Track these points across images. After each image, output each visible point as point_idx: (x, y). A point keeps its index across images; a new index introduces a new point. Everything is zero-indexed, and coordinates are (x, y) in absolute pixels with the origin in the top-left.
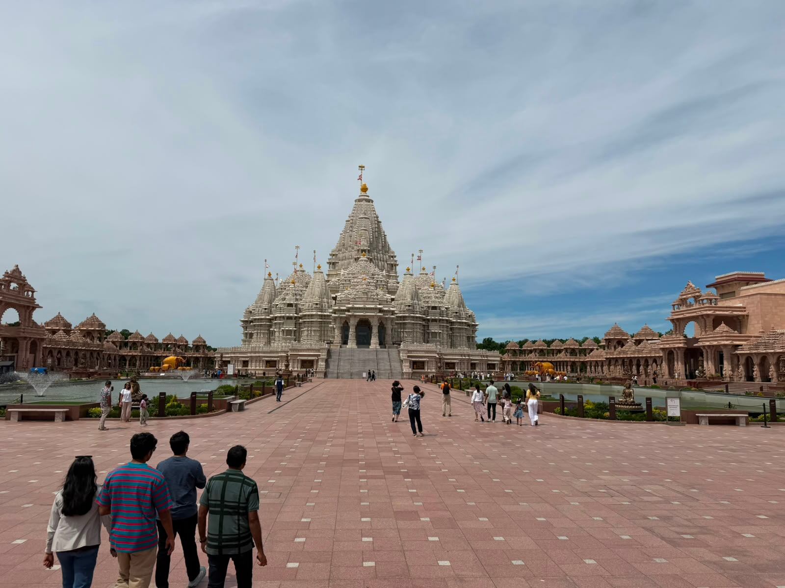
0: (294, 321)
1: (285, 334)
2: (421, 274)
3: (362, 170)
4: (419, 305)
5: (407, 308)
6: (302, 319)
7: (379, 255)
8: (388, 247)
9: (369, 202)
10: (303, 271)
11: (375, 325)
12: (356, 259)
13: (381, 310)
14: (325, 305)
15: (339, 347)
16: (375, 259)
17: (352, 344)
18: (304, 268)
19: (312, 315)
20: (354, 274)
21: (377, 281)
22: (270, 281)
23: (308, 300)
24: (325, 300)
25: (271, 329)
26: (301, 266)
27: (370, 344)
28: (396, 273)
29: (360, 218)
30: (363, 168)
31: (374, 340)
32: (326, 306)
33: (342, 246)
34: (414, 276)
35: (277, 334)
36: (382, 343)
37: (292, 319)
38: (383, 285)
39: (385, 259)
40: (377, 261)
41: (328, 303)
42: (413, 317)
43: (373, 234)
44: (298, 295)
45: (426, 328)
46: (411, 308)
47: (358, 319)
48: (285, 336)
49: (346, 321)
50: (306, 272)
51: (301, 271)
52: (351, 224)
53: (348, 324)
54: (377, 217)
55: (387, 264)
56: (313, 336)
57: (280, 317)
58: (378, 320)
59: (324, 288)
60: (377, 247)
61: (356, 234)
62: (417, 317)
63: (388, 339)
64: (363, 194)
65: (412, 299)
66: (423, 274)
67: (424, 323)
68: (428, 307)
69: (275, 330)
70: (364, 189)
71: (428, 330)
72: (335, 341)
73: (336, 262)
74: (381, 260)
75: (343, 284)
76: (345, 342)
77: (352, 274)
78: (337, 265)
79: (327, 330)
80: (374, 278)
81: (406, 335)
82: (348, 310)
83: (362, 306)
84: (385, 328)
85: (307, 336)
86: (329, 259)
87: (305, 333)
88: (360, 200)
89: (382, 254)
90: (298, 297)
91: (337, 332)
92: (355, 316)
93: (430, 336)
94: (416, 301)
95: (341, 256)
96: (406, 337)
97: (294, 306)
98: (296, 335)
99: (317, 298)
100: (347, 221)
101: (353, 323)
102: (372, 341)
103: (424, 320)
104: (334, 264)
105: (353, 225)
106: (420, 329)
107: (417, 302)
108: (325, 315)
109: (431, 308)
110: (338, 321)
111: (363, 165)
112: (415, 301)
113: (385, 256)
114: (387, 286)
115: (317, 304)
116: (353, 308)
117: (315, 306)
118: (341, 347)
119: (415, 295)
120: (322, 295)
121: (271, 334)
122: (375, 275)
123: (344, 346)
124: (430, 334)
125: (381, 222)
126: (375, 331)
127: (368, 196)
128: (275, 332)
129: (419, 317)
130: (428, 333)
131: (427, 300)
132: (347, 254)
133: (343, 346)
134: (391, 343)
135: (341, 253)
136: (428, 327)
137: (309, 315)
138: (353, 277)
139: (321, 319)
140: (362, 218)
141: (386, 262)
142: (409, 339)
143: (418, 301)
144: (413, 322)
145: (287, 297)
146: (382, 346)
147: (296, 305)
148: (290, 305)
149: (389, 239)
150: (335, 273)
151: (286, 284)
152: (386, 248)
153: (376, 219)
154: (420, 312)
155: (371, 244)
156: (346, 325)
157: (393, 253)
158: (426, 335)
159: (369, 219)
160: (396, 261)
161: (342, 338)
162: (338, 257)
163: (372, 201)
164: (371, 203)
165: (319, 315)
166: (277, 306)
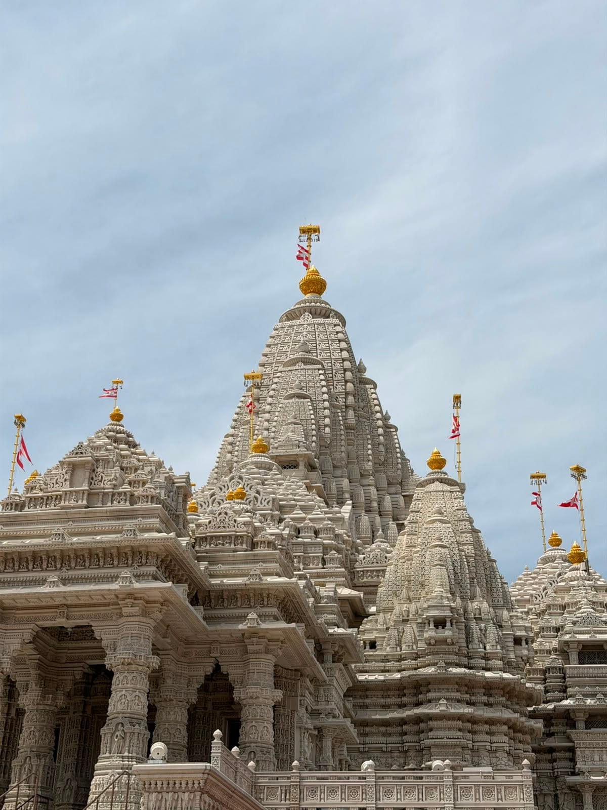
5: (431, 634)
29: (286, 364)
42: (468, 684)
45: (562, 765)
46: (452, 635)
71: (573, 774)
88: (291, 315)
105: (264, 393)
109: (574, 656)
136: (573, 760)
140: (294, 362)
152: (390, 467)
155: (324, 446)
159: (318, 363)
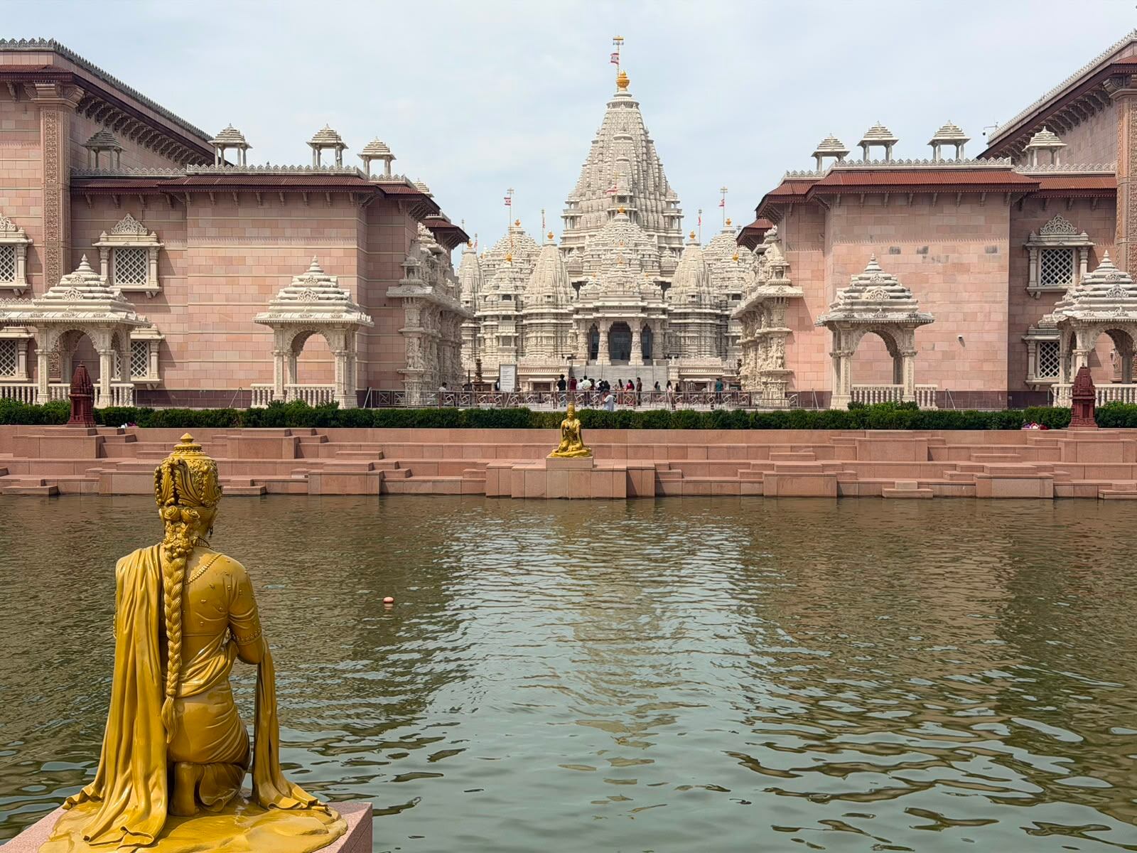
0: (513, 322)
1: (501, 343)
2: (724, 232)
3: (618, 44)
4: (709, 294)
5: (690, 299)
6: (526, 319)
7: (648, 203)
8: (666, 185)
9: (632, 107)
10: (522, 233)
11: (637, 332)
12: (609, 212)
13: (644, 309)
14: (562, 298)
15: (585, 363)
16: (642, 210)
17: (603, 358)
18: (522, 227)
19: (542, 314)
20: (606, 245)
21: (644, 255)
22: (472, 255)
23: (535, 290)
24: (562, 289)
25: (478, 335)
26: (517, 224)
27: (629, 358)
28: (679, 231)
29: (616, 138)
30: (621, 42)
31: (636, 353)
32: (564, 299)
33: (587, 188)
34: (702, 246)
35: (488, 342)
36: (647, 357)
37: (510, 319)
38: (653, 262)
39: (660, 208)
40: (645, 213)
41: (566, 294)
42: (700, 314)
43: (638, 166)
44: (519, 280)
45: (724, 330)
46: (697, 299)
47: (612, 323)
48: (501, 346)
49: (594, 325)
50: (526, 234)
51: (519, 233)
52: (600, 148)
53: (597, 328)
54: (646, 133)
55: (664, 217)
56: (545, 345)
57: (492, 316)
58: (641, 324)
59: (559, 270)
60: (646, 188)
61: (609, 168)
62: (705, 314)
63: (657, 351)
64: (622, 91)
65: (698, 285)
66: (727, 232)
67: (718, 322)
68: (728, 295)
69: (486, 336)
70: (624, 83)
71: (726, 333)
72: (578, 356)
73: (577, 217)
74: (652, 212)
75: (589, 262)
76: (593, 354)
77: (604, 245)
78: (578, 219)
79: (566, 337)
80: (638, 251)
81: (688, 342)
82: (597, 309)
83: (616, 304)
84: (653, 334)
85: (536, 345)
86: (565, 211)
87: (533, 341)
88: (615, 105)
89: (655, 199)
90: (518, 283)
91: (582, 339)
92: (607, 319)
93: (730, 343)
94: (704, 288)
95: (584, 204)
96: (689, 345)
97: (513, 298)
98: (517, 344)
99: (549, 287)
100: (594, 142)
101: (603, 329)
102: (631, 355)
103: (717, 316)
104: (572, 218)
105: (605, 151)
106: (711, 332)
107: (706, 288)
108: (561, 314)
109: (731, 298)
110: (582, 325)
111: (621, 37)
112: (702, 289)
113: (659, 203)
114: (660, 263)
115: (549, 297)
116: (603, 307)
117: (546, 299)
118: (587, 364)
119: (703, 278)
120: (556, 282)
121: (477, 342)
122: (640, 245)
123: (593, 361)
124: (730, 340)
125: (652, 142)
126: (636, 338)
127: (630, 96)
128: (485, 339)
129: (710, 314)
130: (727, 337)
131: (727, 283)
132: (594, 203)
133: (590, 362)
134: (662, 356)
135: (584, 199)
136: (726, 328)
137: (537, 314)
138: (605, 250)
139: (557, 319)
140: (619, 138)
141: (662, 213)
142: (694, 349)
143: (708, 287)
144: (698, 321)
145: (501, 284)
146: (648, 361)
147: (516, 296)
148: (507, 297)
149: (666, 171)
150: (576, 235)
151: (495, 258)
152: (660, 188)
153: (643, 138)
154: (711, 305)
155: (635, 184)
156: (594, 330)
157: (675, 195)
158: (724, 341)
159: (630, 139)
160: (679, 211)
161: (588, 351)
162: (580, 206)
163: (637, 104)
164: (634, 109)
165: (554, 314)
166: (487, 299)
